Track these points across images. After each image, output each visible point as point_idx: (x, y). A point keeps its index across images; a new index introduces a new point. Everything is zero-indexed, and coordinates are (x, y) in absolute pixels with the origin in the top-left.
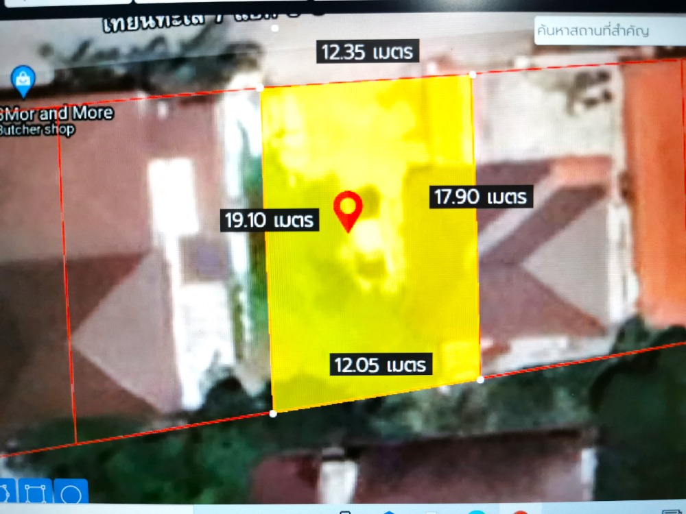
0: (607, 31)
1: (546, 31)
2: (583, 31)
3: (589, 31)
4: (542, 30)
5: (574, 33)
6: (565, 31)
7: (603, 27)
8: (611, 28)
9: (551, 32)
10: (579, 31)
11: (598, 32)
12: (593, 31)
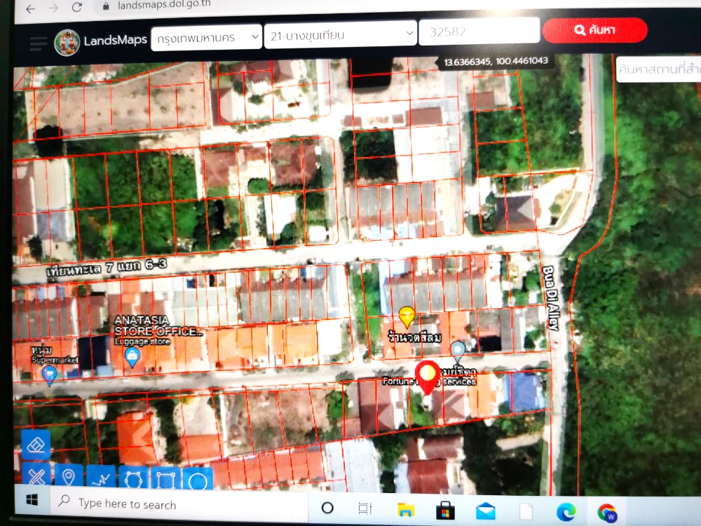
0: (682, 69)
1: (627, 70)
2: (660, 70)
3: (666, 70)
4: (624, 69)
5: (652, 71)
6: (644, 70)
7: (678, 66)
8: (686, 67)
9: (631, 71)
10: (656, 70)
11: (674, 70)
12: (670, 70)
